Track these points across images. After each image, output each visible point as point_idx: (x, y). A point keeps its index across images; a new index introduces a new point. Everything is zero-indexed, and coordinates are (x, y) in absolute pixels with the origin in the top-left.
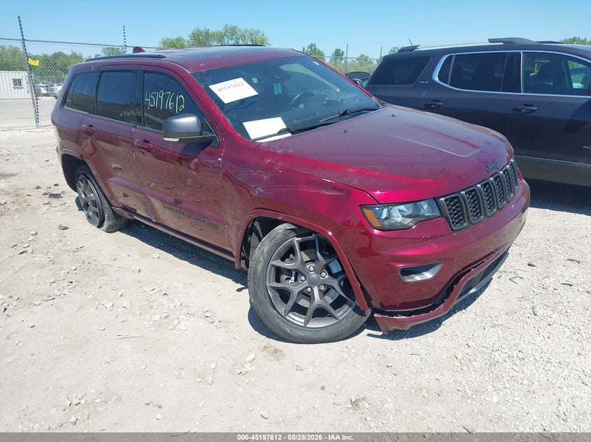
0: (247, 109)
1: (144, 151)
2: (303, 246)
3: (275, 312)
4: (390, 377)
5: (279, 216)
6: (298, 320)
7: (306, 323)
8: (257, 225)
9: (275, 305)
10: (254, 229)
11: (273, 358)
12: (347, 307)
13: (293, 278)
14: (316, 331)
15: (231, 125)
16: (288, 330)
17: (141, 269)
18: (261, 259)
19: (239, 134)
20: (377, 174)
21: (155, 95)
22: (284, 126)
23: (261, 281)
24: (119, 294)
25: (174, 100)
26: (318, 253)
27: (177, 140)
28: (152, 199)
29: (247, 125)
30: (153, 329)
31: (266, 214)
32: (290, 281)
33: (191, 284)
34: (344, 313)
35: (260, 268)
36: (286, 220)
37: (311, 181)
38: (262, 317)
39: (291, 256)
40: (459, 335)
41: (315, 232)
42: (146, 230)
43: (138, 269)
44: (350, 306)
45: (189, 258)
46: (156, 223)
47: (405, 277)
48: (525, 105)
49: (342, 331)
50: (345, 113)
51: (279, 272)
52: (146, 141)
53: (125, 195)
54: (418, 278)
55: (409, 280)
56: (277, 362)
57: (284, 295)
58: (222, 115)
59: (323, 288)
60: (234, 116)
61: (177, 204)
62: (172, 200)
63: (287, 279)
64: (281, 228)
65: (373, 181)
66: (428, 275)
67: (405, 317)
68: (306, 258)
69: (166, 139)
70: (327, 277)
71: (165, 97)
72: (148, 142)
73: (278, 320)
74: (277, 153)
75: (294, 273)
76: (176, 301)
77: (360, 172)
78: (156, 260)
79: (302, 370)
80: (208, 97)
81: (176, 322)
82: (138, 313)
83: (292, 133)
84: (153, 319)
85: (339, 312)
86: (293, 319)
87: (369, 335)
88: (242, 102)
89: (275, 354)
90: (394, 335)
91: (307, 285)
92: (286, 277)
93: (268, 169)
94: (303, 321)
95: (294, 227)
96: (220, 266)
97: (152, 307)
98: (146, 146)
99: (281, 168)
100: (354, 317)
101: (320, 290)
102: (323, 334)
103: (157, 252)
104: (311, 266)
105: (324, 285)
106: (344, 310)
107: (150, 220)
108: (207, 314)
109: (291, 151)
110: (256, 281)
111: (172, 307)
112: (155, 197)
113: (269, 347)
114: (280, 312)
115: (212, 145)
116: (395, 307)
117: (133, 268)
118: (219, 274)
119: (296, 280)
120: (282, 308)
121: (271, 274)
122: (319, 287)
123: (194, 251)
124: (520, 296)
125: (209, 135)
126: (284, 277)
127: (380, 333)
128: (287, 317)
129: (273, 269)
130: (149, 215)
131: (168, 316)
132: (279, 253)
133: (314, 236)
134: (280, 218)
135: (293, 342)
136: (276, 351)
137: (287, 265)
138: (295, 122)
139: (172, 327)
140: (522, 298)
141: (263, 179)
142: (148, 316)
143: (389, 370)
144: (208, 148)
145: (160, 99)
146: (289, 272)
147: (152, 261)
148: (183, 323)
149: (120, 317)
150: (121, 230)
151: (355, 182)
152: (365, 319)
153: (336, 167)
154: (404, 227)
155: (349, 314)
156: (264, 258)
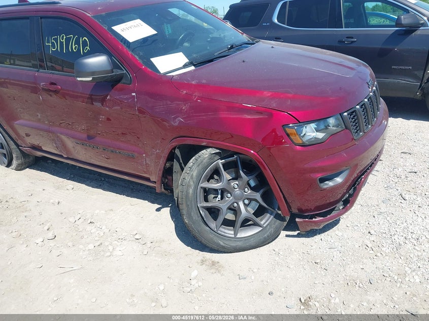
0: (151, 46)
1: (51, 93)
2: (226, 167)
3: (208, 228)
4: (322, 272)
5: (203, 142)
6: (229, 232)
7: (235, 234)
8: (177, 152)
9: (207, 223)
10: (175, 156)
11: (213, 271)
12: (268, 215)
13: (219, 196)
14: (245, 240)
15: (140, 61)
16: (222, 243)
17: (60, 201)
18: (192, 183)
19: (149, 70)
20: (290, 95)
21: (56, 40)
22: (186, 60)
23: (193, 202)
24: (46, 228)
25: (77, 42)
26: (241, 172)
27: (90, 79)
28: (63, 137)
29: (155, 60)
30: (90, 258)
31: (189, 141)
32: (217, 199)
33: (112, 210)
34: (266, 220)
35: (191, 191)
36: (211, 145)
37: (231, 107)
38: (197, 235)
39: (216, 177)
40: (359, 225)
41: (237, 153)
42: (53, 164)
43: (57, 201)
44: (271, 214)
45: (100, 185)
46: (68, 158)
47: (322, 184)
48: (347, 38)
49: (268, 236)
50: (232, 47)
51: (207, 192)
52: (52, 84)
53: (28, 135)
54: (330, 184)
55: (325, 187)
56: (219, 274)
57: (214, 212)
58: (130, 53)
59: (247, 202)
60: (141, 54)
61: (89, 139)
62: (84, 136)
63: (214, 198)
64: (206, 154)
65: (289, 102)
66: (339, 180)
67: (322, 218)
68: (229, 177)
69: (79, 79)
70: (249, 192)
71: (68, 40)
72: (55, 84)
73: (211, 236)
74: (192, 84)
75: (220, 192)
76: (104, 228)
77: (275, 96)
78: (71, 191)
79: (245, 278)
80: (114, 37)
81: (111, 248)
82: (70, 244)
83: (194, 65)
84: (87, 248)
85: (261, 220)
86: (224, 232)
87: (287, 236)
88: (145, 40)
89: (214, 266)
90: (311, 233)
91: (234, 201)
92: (213, 196)
93: (186, 99)
94: (232, 232)
95: (218, 151)
96: (132, 189)
97: (82, 237)
98: (53, 89)
99: (201, 98)
100: (277, 224)
101: (244, 204)
102: (252, 242)
103: (70, 184)
104: (234, 184)
105: (248, 199)
106: (266, 218)
107: (61, 156)
108: (137, 237)
109: (204, 81)
110: (189, 204)
111: (102, 234)
112: (66, 135)
113: (206, 261)
114: (213, 228)
115: (123, 81)
116: (311, 210)
117: (52, 201)
118: (134, 197)
119: (222, 198)
120: (213, 224)
121: (201, 195)
122: (244, 202)
123: (103, 179)
124: (386, 186)
125: (119, 72)
126: (211, 196)
127: (296, 233)
128: (219, 232)
129: (202, 190)
130: (60, 151)
131: (101, 244)
132: (206, 176)
133: (235, 157)
134: (204, 144)
135: (225, 253)
136: (214, 263)
137: (214, 185)
138: (195, 55)
139: (109, 254)
140: (388, 187)
141: (182, 109)
142: (81, 246)
143: (319, 266)
144: (120, 85)
145: (62, 43)
146: (215, 191)
147: (67, 191)
148: (118, 249)
149: (53, 251)
150: (30, 166)
151: (274, 105)
152: (285, 223)
153: (252, 93)
154: (320, 142)
155: (271, 221)
156: (194, 182)
